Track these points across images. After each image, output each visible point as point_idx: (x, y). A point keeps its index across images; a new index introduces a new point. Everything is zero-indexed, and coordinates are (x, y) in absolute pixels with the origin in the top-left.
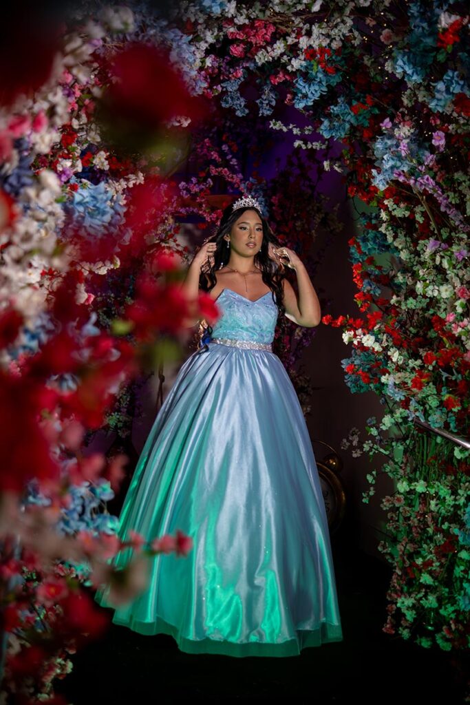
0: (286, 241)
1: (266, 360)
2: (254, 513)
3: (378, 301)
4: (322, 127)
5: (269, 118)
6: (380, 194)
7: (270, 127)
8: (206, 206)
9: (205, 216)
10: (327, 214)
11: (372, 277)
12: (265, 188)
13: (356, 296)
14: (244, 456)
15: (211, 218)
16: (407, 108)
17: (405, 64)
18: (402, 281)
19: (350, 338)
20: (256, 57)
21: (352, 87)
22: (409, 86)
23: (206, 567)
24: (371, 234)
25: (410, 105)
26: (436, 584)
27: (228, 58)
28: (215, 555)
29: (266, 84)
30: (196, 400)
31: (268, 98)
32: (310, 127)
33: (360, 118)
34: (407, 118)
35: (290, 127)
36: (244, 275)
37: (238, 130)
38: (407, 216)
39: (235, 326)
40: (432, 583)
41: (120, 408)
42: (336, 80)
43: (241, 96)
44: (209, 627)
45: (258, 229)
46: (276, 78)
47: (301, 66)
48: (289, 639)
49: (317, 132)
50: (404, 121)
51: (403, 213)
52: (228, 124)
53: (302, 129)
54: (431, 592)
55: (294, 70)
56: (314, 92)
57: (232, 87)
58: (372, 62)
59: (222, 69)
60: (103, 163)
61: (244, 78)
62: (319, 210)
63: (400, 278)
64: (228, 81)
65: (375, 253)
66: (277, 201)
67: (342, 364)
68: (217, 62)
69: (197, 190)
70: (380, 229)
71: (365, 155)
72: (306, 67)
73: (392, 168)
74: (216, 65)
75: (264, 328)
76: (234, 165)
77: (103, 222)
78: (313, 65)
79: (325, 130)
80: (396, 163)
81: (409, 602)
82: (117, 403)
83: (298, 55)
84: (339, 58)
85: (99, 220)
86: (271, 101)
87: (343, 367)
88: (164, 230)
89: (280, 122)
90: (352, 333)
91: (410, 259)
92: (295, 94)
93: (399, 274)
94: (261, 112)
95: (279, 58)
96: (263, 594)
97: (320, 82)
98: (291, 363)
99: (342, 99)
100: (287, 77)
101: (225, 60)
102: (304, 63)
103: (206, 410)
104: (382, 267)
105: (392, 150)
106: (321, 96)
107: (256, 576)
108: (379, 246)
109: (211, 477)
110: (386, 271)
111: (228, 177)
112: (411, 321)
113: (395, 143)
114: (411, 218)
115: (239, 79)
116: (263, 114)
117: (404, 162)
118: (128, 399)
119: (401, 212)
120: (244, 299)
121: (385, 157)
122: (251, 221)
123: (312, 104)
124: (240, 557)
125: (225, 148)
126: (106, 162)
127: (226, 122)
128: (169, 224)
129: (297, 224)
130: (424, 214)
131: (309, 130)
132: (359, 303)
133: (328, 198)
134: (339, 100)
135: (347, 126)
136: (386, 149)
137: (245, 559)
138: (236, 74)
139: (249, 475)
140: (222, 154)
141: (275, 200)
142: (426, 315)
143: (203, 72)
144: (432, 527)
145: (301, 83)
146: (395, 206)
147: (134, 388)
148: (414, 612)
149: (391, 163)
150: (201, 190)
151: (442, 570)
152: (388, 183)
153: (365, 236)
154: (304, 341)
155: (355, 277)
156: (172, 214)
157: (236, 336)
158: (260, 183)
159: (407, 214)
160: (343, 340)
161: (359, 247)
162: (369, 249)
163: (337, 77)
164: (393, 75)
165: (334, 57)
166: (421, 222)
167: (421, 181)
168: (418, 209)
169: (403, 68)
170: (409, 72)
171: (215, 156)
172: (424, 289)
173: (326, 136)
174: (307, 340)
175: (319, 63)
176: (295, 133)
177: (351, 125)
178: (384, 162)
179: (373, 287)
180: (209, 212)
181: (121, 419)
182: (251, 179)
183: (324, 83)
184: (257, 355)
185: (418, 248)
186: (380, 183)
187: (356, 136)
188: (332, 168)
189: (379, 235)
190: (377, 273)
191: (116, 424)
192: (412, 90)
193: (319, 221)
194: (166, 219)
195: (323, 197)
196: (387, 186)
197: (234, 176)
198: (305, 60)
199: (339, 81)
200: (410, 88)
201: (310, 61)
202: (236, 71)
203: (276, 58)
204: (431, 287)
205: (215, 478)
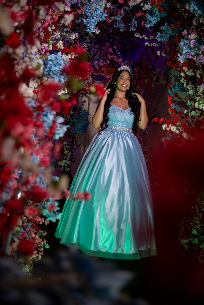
0: (141, 88)
1: (129, 136)
2: (121, 198)
3: (179, 113)
4: (157, 36)
5: (134, 32)
6: (181, 65)
7: (135, 36)
8: (106, 72)
9: (105, 76)
10: (159, 77)
11: (177, 102)
12: (132, 65)
13: (169, 109)
14: (118, 174)
15: (108, 77)
16: (195, 26)
17: (194, 5)
18: (190, 104)
19: (166, 127)
20: (129, 3)
21: (171, 18)
22: (196, 16)
23: (100, 220)
24: (177, 84)
25: (196, 25)
26: (199, 234)
27: (117, 5)
28: (104, 215)
29: (133, 17)
30: (99, 151)
31: (134, 23)
32: (152, 36)
33: (174, 32)
34: (194, 30)
35: (143, 36)
36: (121, 99)
37: (122, 41)
38: (193, 75)
39: (116, 120)
40: (197, 234)
41: (66, 158)
42: (164, 14)
43: (123, 22)
44: (100, 246)
45: (128, 80)
46: (138, 14)
47: (149, 8)
48: (135, 252)
49: (155, 38)
50: (193, 32)
51: (191, 73)
52: (117, 38)
53: (148, 37)
54: (196, 238)
55: (146, 10)
56: (154, 20)
57: (119, 18)
58: (180, 6)
59: (114, 10)
60: (61, 46)
61: (124, 14)
62: (155, 75)
63: (189, 103)
64: (117, 15)
65: (178, 92)
66: (137, 70)
67: (162, 140)
68: (112, 6)
69: (102, 65)
70: (181, 81)
71: (176, 48)
72: (151, 9)
73: (187, 53)
74: (112, 8)
75: (129, 122)
76: (119, 55)
77: (60, 69)
78: (154, 8)
79: (159, 37)
80: (189, 51)
81: (186, 241)
82: (65, 156)
83: (148, 3)
84: (166, 5)
85: (58, 68)
86: (136, 25)
87: (163, 141)
88: (88, 82)
89: (139, 34)
90: (167, 125)
91: (193, 94)
92: (146, 21)
93: (188, 101)
94: (131, 29)
95: (139, 4)
96: (124, 233)
97: (157, 16)
98: (141, 141)
99: (167, 23)
100: (143, 14)
101: (116, 6)
102: (150, 7)
103: (102, 155)
104: (181, 98)
105: (187, 45)
106: (157, 22)
107: (121, 225)
108: (180, 89)
109: (103, 183)
110: (183, 100)
111: (116, 59)
112: (193, 122)
113: (189, 42)
114: (195, 76)
115: (122, 14)
116: (132, 30)
117: (192, 51)
118: (70, 155)
119: (190, 73)
120: (120, 109)
121: (184, 48)
122: (125, 76)
123: (153, 25)
124: (114, 217)
125: (115, 47)
126: (62, 46)
127: (116, 37)
128: (90, 80)
129: (145, 81)
130: (200, 74)
131: (152, 38)
132: (170, 113)
133: (159, 70)
134: (165, 24)
135: (168, 36)
136: (185, 45)
137: (116, 217)
138: (121, 12)
139: (120, 182)
140: (114, 50)
141: (136, 70)
142: (200, 119)
143: (106, 11)
144: (198, 210)
145: (149, 16)
146: (188, 70)
147: (73, 150)
148: (188, 246)
149: (187, 51)
150: (104, 65)
151: (201, 228)
152: (185, 60)
153: (174, 85)
154: (146, 131)
155: (169, 101)
156: (92, 76)
157: (117, 125)
158: (130, 63)
159: (193, 74)
160: (163, 128)
161: (171, 89)
162: (176, 91)
163: (165, 13)
164: (189, 11)
165: (164, 4)
166: (199, 78)
167: (199, 58)
168: (198, 72)
169: (193, 7)
170: (196, 9)
171: (111, 50)
172: (198, 105)
173: (159, 40)
174: (148, 131)
175: (157, 6)
176: (145, 39)
177: (170, 35)
178: (183, 50)
179: (177, 106)
180: (107, 75)
181: (66, 163)
182: (126, 61)
183: (159, 16)
184: (125, 133)
185: (197, 89)
186: (181, 59)
187: (172, 41)
188: (161, 54)
189: (180, 84)
190: (179, 101)
191: (64, 165)
192: (197, 18)
193: (155, 79)
194: (89, 78)
195: (157, 69)
196: (184, 61)
197: (119, 59)
198: (151, 5)
199: (165, 15)
200: (196, 17)
201: (153, 6)
202: (120, 10)
203: (138, 4)
204: (202, 105)
205: (105, 183)
